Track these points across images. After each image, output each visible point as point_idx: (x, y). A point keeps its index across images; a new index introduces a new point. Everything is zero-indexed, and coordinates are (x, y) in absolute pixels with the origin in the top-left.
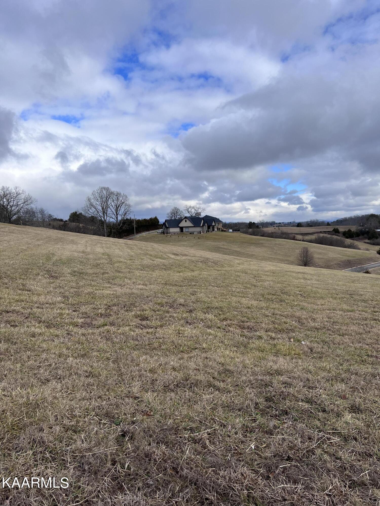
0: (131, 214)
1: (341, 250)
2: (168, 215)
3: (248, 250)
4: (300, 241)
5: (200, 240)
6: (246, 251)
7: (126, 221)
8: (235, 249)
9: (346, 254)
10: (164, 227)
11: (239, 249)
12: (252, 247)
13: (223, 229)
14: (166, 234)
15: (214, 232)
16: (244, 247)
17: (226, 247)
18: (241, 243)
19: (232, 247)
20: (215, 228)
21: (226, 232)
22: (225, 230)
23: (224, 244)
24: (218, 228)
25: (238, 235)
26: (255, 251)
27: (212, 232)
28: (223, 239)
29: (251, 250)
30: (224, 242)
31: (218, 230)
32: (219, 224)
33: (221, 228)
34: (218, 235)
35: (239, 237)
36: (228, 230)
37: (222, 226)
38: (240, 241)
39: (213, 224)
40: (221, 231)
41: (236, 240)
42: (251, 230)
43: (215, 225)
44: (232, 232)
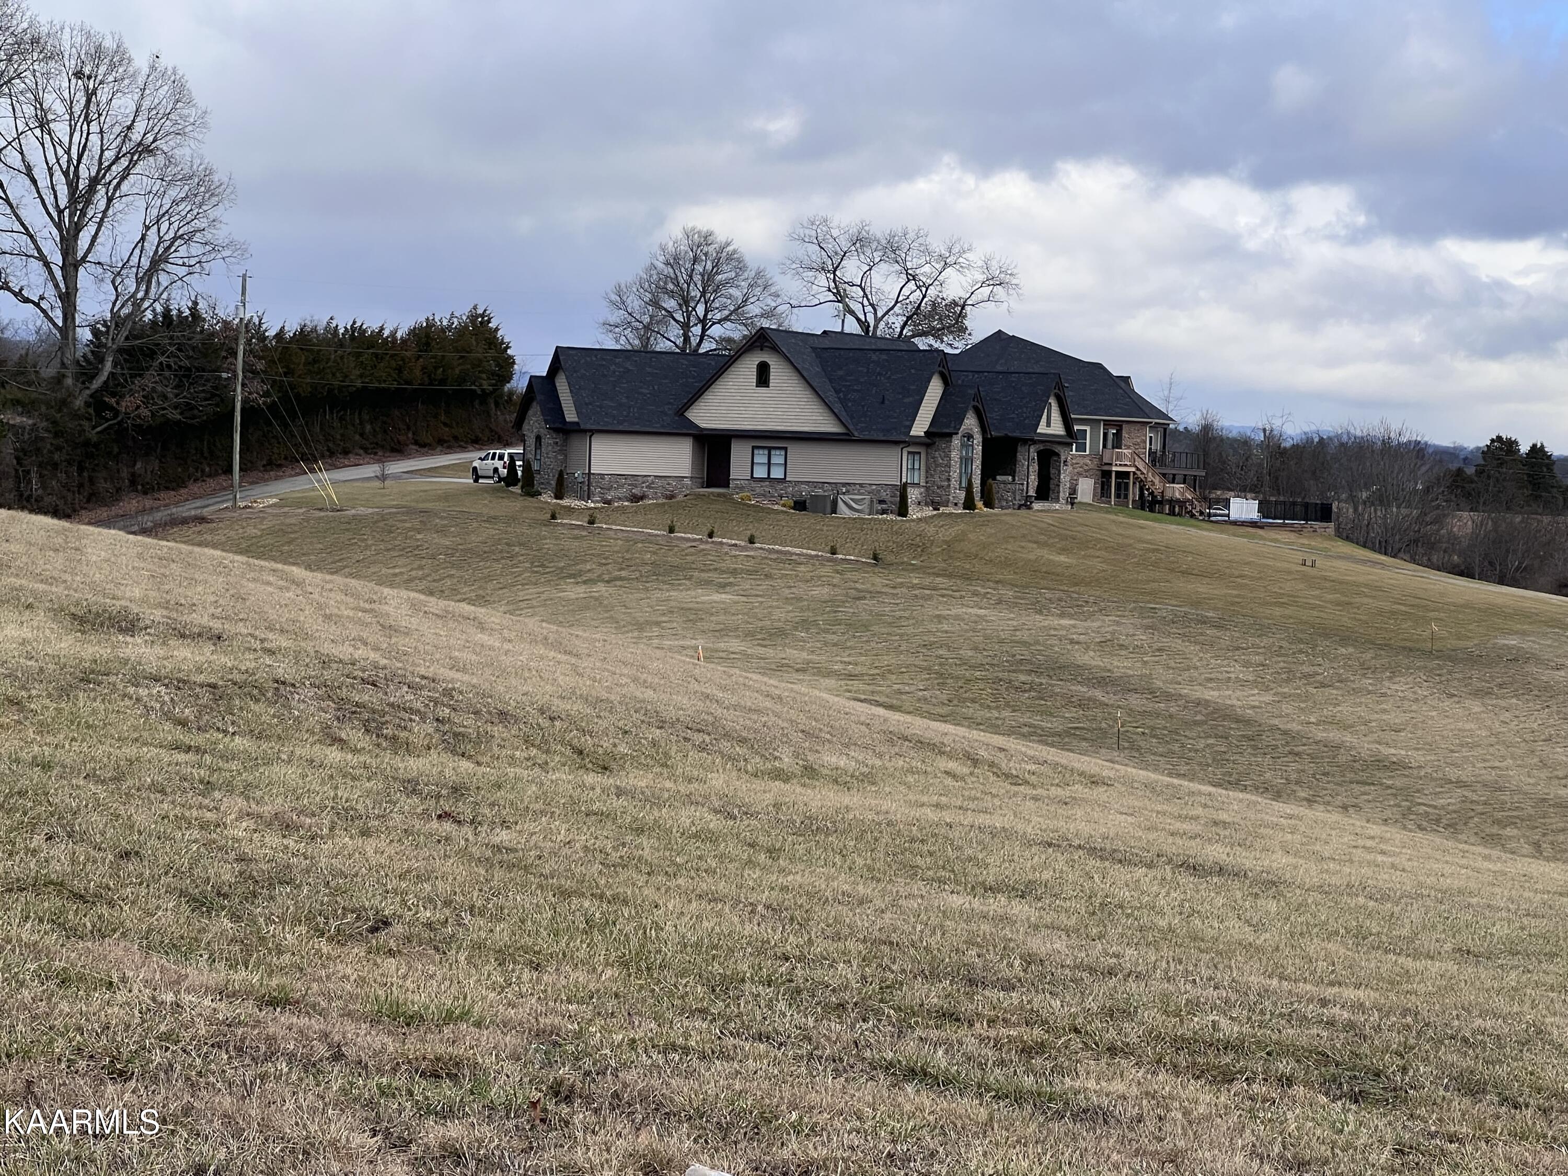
0: (216, 266)
2: (621, 304)
3: (1345, 710)
5: (877, 580)
6: (1332, 722)
7: (162, 338)
8: (1210, 695)
10: (535, 423)
11: (1257, 697)
12: (1400, 686)
13: (1156, 483)
14: (547, 498)
15: (1057, 506)
16: (1319, 678)
17: (1129, 668)
18: (1300, 635)
19: (1196, 668)
20: (1070, 468)
21: (1180, 515)
22: (1182, 503)
23: (1118, 639)
24: (1106, 474)
25: (1299, 557)
26: (1420, 732)
27: (1029, 508)
28: (1123, 581)
29: (1384, 711)
30: (1127, 613)
31: (1099, 490)
32: (1125, 434)
33: (1142, 477)
34: (1099, 540)
35: (1305, 578)
36: (1211, 503)
37: (1159, 453)
38: (1292, 621)
39: (1048, 424)
40: (1134, 501)
41: (1252, 605)
42: (1470, 523)
43: (1069, 440)
44: (1253, 524)
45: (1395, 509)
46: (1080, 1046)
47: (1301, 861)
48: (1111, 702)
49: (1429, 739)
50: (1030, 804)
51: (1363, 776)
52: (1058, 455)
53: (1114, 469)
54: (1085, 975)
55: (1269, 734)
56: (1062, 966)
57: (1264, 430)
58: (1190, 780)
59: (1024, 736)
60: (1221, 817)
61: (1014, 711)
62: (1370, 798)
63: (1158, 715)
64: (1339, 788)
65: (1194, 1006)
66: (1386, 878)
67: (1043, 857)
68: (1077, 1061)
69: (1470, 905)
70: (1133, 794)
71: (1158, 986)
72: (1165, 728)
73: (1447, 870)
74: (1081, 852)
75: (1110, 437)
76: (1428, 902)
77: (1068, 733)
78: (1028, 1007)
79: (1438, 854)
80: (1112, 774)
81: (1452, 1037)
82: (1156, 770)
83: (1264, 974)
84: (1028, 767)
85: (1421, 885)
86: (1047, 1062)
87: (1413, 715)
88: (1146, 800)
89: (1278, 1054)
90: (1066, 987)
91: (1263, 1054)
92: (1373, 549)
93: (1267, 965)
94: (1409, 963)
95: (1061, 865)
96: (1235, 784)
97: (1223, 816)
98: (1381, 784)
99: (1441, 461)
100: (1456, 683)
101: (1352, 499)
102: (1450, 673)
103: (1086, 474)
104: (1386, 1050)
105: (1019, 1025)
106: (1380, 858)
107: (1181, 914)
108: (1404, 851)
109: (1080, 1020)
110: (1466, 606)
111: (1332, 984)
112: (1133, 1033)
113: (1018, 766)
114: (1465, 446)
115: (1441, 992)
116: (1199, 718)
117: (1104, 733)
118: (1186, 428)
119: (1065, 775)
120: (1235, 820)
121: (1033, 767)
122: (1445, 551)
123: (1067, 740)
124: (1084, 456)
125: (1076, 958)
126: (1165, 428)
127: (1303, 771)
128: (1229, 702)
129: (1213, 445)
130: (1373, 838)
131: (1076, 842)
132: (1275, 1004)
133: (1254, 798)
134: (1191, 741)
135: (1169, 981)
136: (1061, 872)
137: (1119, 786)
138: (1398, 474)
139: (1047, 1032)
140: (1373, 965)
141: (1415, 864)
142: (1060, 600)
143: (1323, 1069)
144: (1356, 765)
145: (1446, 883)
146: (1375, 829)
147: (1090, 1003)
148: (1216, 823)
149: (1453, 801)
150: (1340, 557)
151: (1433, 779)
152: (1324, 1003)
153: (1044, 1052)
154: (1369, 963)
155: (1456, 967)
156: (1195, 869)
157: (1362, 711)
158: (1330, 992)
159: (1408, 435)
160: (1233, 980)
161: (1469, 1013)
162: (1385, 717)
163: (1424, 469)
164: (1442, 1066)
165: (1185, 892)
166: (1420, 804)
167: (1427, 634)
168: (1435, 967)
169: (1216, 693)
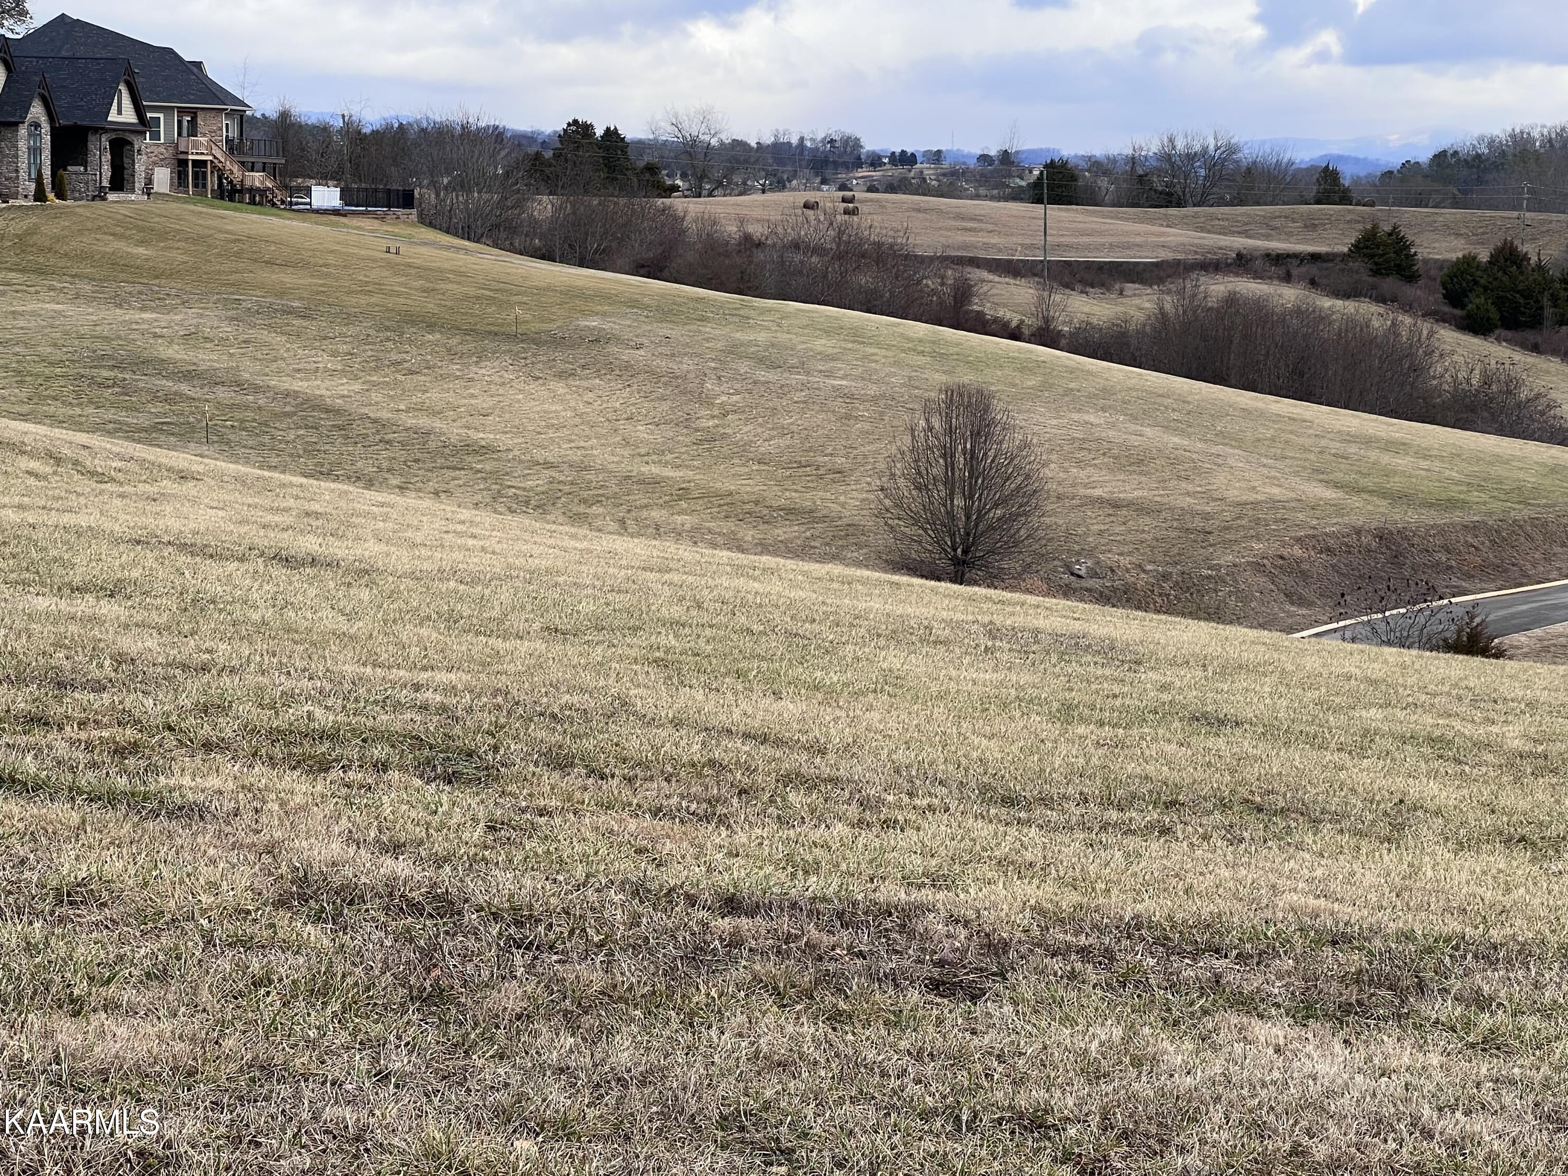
1: (1350, 438)
3: (435, 396)
4: (1015, 335)
6: (419, 409)
8: (298, 385)
9: (1389, 473)
11: (346, 387)
12: (486, 371)
13: (235, 171)
15: (133, 197)
16: (406, 365)
17: (215, 361)
18: (388, 324)
19: (284, 359)
20: (144, 157)
21: (260, 204)
22: (263, 192)
23: (203, 332)
24: (183, 163)
25: (384, 244)
26: (507, 416)
27: (104, 199)
28: (206, 273)
29: (473, 396)
30: (210, 305)
31: (176, 181)
32: (200, 121)
33: (220, 165)
34: (178, 232)
35: (390, 265)
36: (292, 191)
37: (236, 141)
38: (377, 309)
39: (120, 112)
40: (212, 190)
41: (338, 294)
42: (549, 206)
43: (141, 128)
44: (335, 212)
45: (476, 195)
46: (175, 743)
47: (393, 549)
48: (196, 396)
49: (517, 422)
50: (118, 502)
51: (454, 461)
52: (131, 144)
53: (190, 157)
54: (178, 672)
55: (359, 422)
56: (154, 665)
57: (343, 116)
58: (283, 472)
59: (109, 433)
60: (313, 508)
61: (98, 407)
62: (461, 482)
63: (247, 407)
64: (430, 474)
65: (289, 698)
66: (475, 562)
67: (132, 555)
68: (173, 759)
69: (556, 585)
70: (223, 488)
71: (252, 679)
72: (254, 420)
73: (536, 551)
74: (170, 549)
75: (185, 124)
76: (518, 584)
77: (156, 428)
78: (121, 707)
79: (527, 536)
80: (201, 468)
81: (541, 714)
82: (247, 461)
83: (358, 661)
84: (114, 465)
85: (510, 567)
86: (141, 762)
87: (501, 398)
88: (237, 494)
89: (374, 741)
90: (158, 685)
91: (359, 741)
92: (456, 235)
93: (361, 653)
94: (499, 644)
95: (150, 562)
96: (328, 475)
97: (316, 507)
98: (471, 469)
99: (519, 145)
100: (540, 366)
101: (434, 184)
102: (534, 355)
103: (161, 163)
104: (478, 730)
105: (112, 726)
106: (471, 542)
107: (274, 606)
108: (494, 533)
109: (174, 718)
110: (549, 288)
111: (424, 669)
112: (228, 728)
113: (103, 463)
114: (543, 129)
115: (529, 671)
116: (288, 409)
117: (193, 429)
118: (263, 115)
119: (153, 471)
120: (327, 510)
121: (119, 464)
122: (526, 235)
123: (154, 435)
124: (158, 145)
125: (168, 655)
126: (242, 115)
127: (394, 458)
128: (318, 392)
129: (292, 132)
130: (463, 522)
131: (166, 539)
132: (369, 691)
133: (346, 487)
134: (281, 433)
135: (263, 674)
136: (151, 569)
137: (209, 480)
138: (478, 159)
139: (141, 731)
140: (464, 648)
141: (505, 546)
142: (140, 293)
143: (417, 753)
144: (447, 451)
145: (533, 563)
146: (465, 514)
147: (184, 700)
148: (308, 514)
149: (540, 482)
150: (425, 244)
151: (521, 462)
152: (417, 687)
153: (137, 752)
154: (460, 646)
155: (544, 646)
156: (287, 561)
157: (450, 397)
158: (424, 676)
159: (486, 119)
160: (328, 670)
161: (558, 689)
162: (473, 402)
163: (503, 153)
164: (532, 743)
165: (278, 585)
166: (510, 487)
167: (512, 316)
168: (524, 647)
169: (305, 384)
